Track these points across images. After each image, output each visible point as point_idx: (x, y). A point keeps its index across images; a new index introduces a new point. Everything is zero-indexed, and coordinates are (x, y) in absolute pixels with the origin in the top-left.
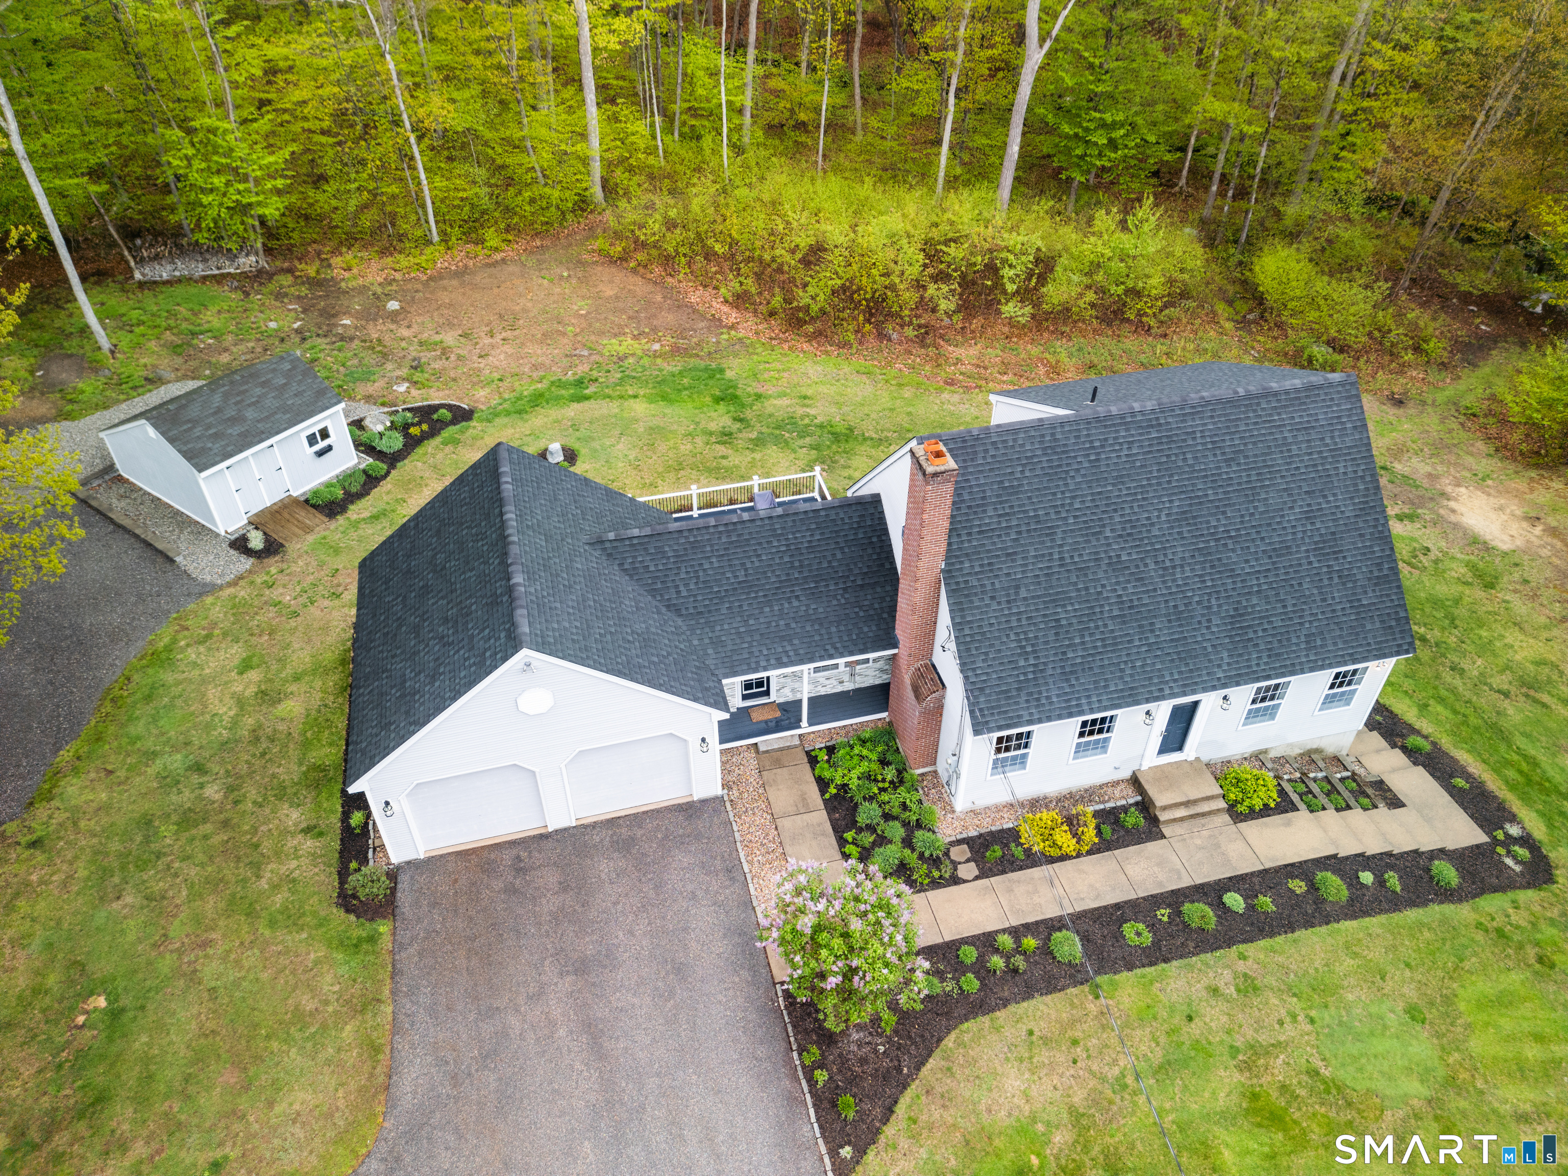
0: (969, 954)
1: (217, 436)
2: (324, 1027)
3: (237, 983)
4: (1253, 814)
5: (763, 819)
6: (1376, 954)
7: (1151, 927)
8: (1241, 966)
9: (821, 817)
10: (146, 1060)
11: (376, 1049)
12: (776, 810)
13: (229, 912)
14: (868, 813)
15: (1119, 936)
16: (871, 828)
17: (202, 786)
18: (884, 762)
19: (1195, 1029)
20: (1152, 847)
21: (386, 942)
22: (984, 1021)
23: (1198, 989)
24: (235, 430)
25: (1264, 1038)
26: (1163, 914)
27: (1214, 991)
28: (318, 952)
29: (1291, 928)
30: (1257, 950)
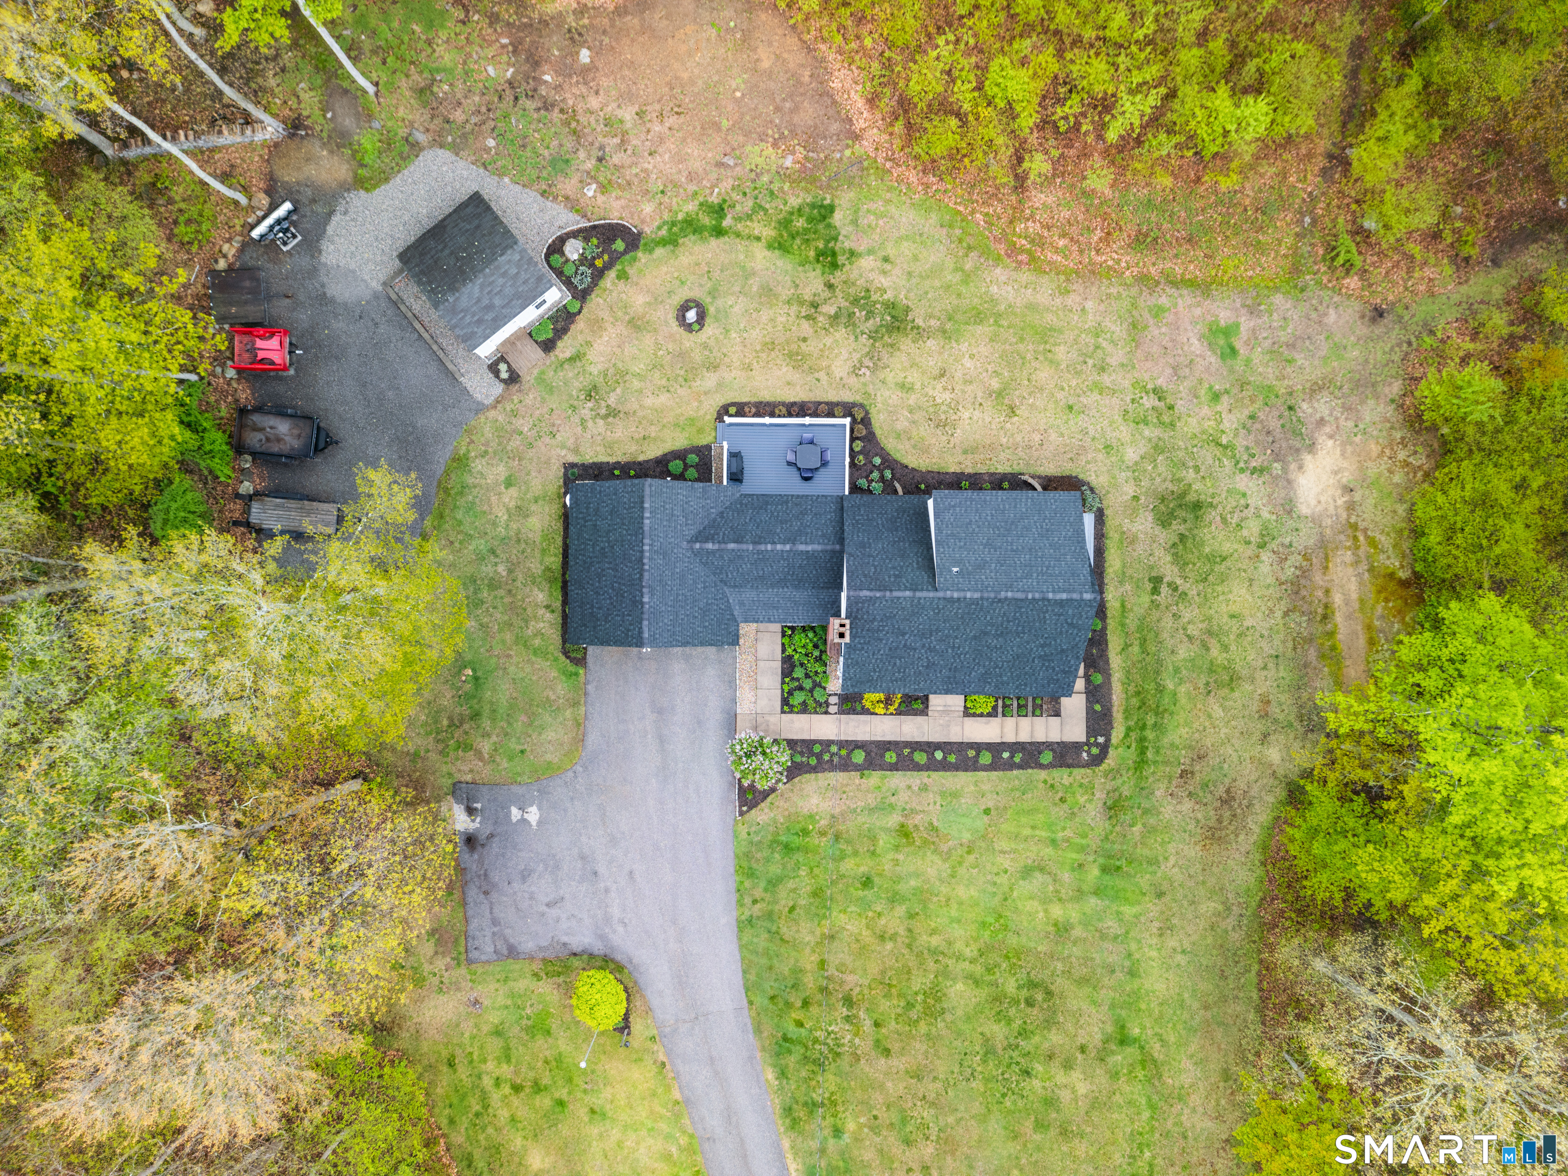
0: (817, 748)
1: (479, 322)
2: (558, 708)
3: (523, 679)
4: (974, 715)
5: (751, 658)
6: (986, 787)
7: (898, 755)
8: (926, 780)
9: (778, 665)
10: (492, 703)
11: (579, 725)
12: (759, 655)
13: (516, 643)
14: (798, 673)
15: (883, 756)
16: (798, 679)
17: (496, 564)
18: (816, 646)
19: (893, 799)
20: (920, 719)
21: (582, 679)
22: (813, 776)
23: (902, 785)
24: (489, 317)
25: (919, 808)
26: (906, 751)
27: (909, 787)
28: (554, 674)
29: (957, 769)
30: (935, 775)
